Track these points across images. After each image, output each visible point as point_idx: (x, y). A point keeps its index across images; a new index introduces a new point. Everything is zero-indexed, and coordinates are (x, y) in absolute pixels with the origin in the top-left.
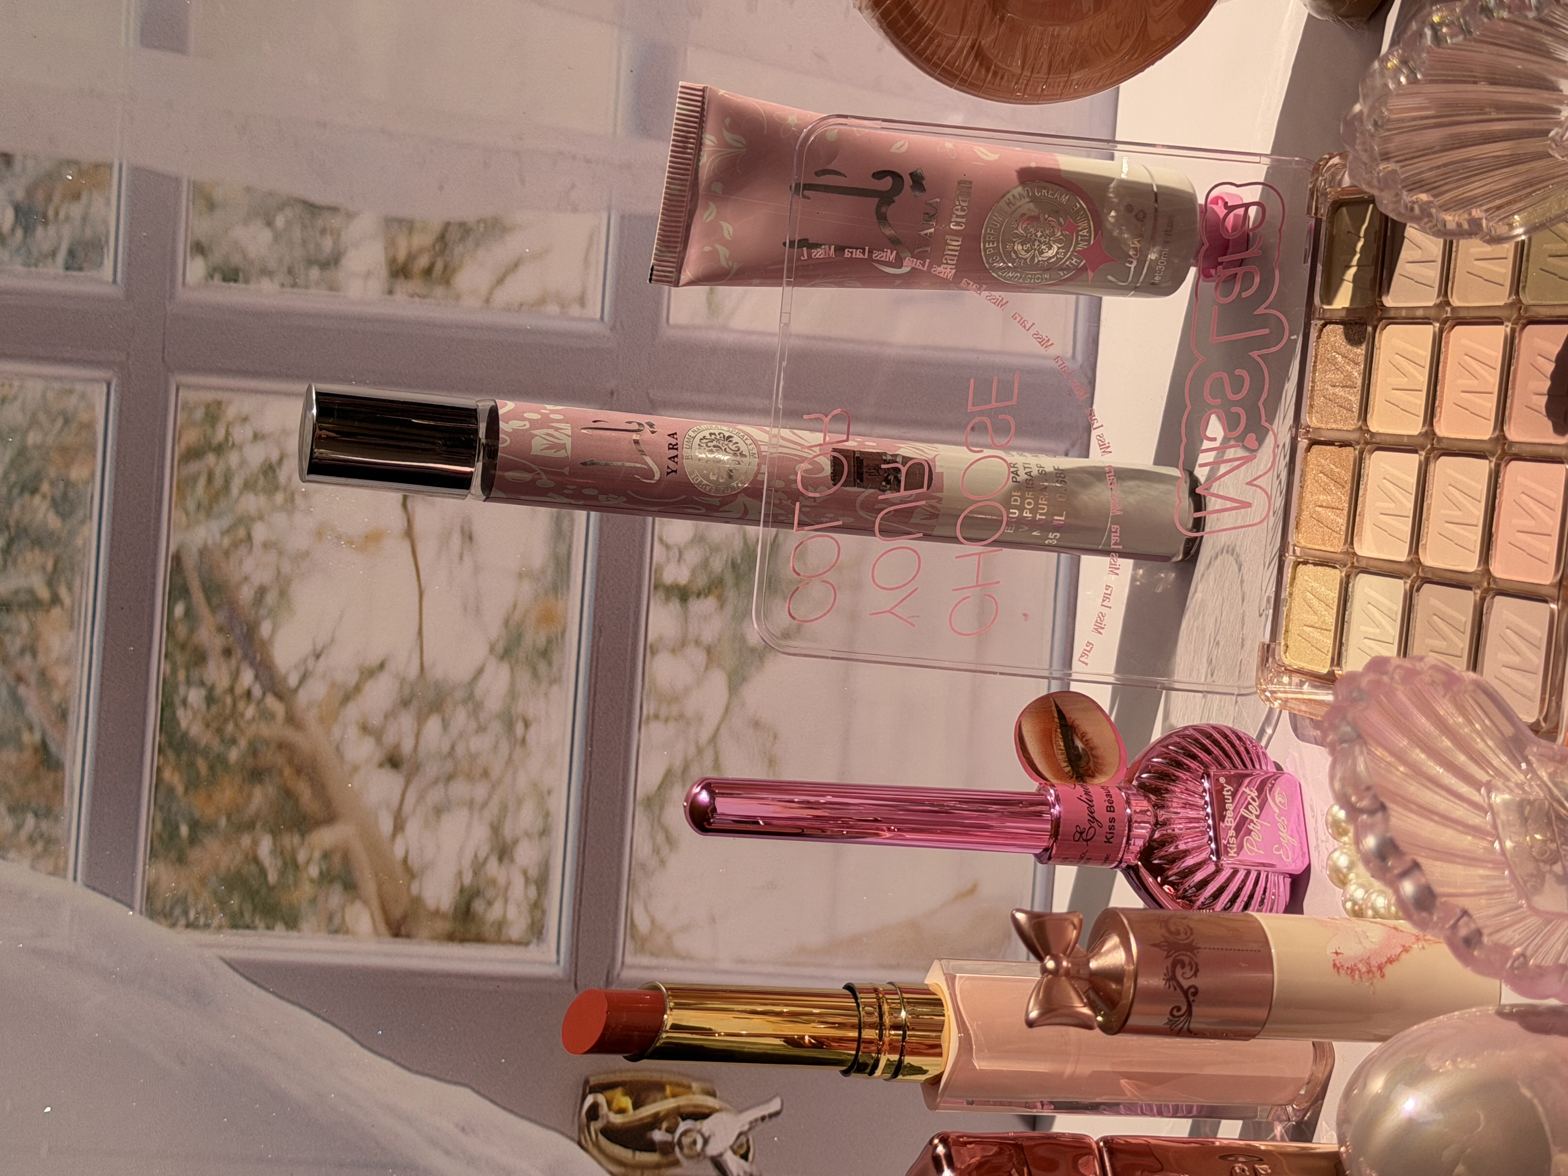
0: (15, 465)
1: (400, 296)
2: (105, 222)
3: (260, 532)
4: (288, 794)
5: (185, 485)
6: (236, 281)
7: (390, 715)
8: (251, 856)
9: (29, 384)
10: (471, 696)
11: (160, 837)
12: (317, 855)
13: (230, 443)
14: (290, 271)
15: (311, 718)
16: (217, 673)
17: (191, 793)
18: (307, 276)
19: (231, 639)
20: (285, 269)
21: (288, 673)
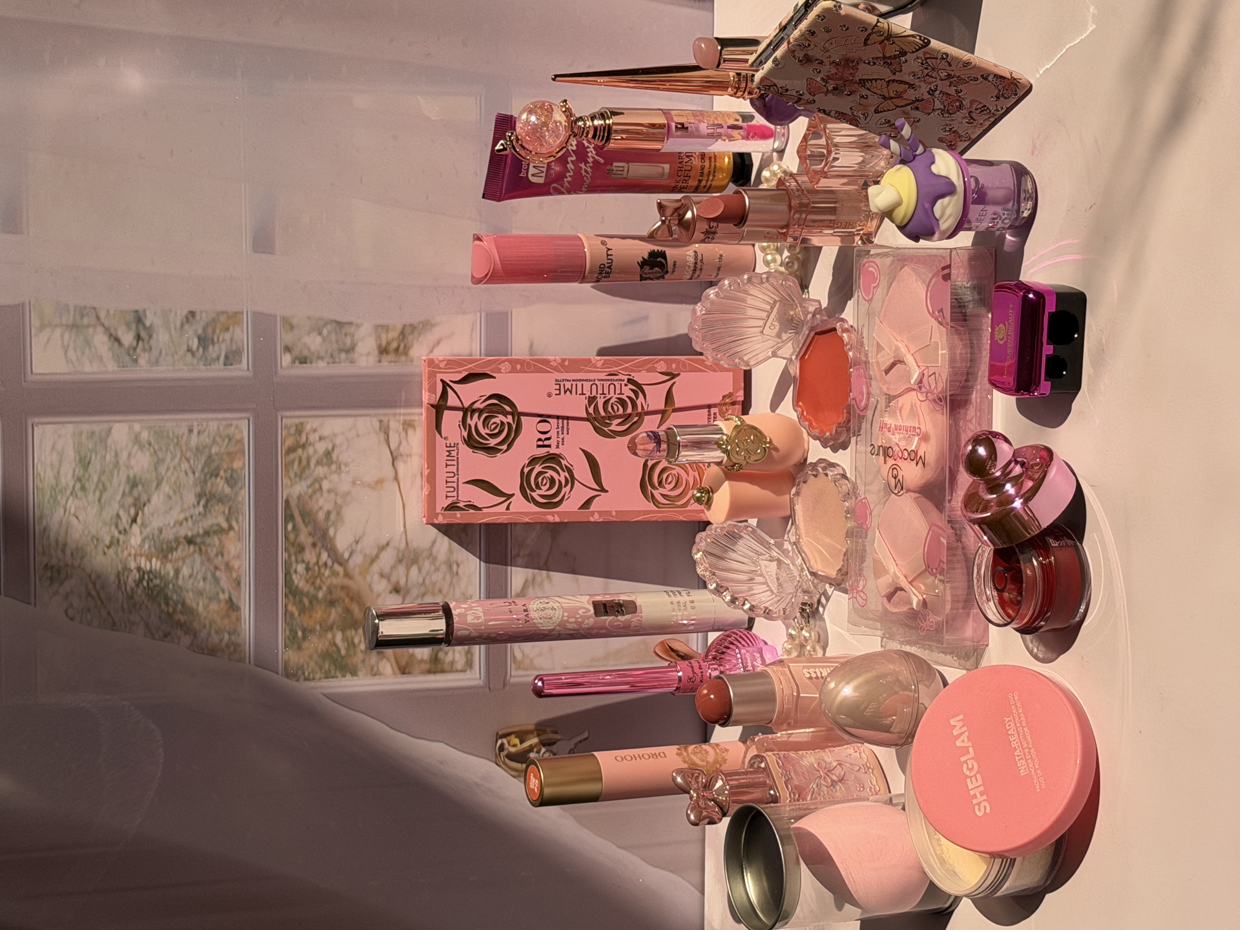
0: (207, 464)
1: (385, 363)
2: (242, 340)
3: (326, 485)
4: (348, 610)
5: (288, 465)
6: (306, 363)
7: (393, 568)
8: (332, 643)
9: (211, 423)
10: (431, 554)
11: (289, 638)
13: (309, 443)
14: (332, 356)
15: (356, 573)
16: (310, 556)
17: (302, 615)
18: (340, 358)
19: (316, 538)
20: (329, 355)
21: (344, 552)
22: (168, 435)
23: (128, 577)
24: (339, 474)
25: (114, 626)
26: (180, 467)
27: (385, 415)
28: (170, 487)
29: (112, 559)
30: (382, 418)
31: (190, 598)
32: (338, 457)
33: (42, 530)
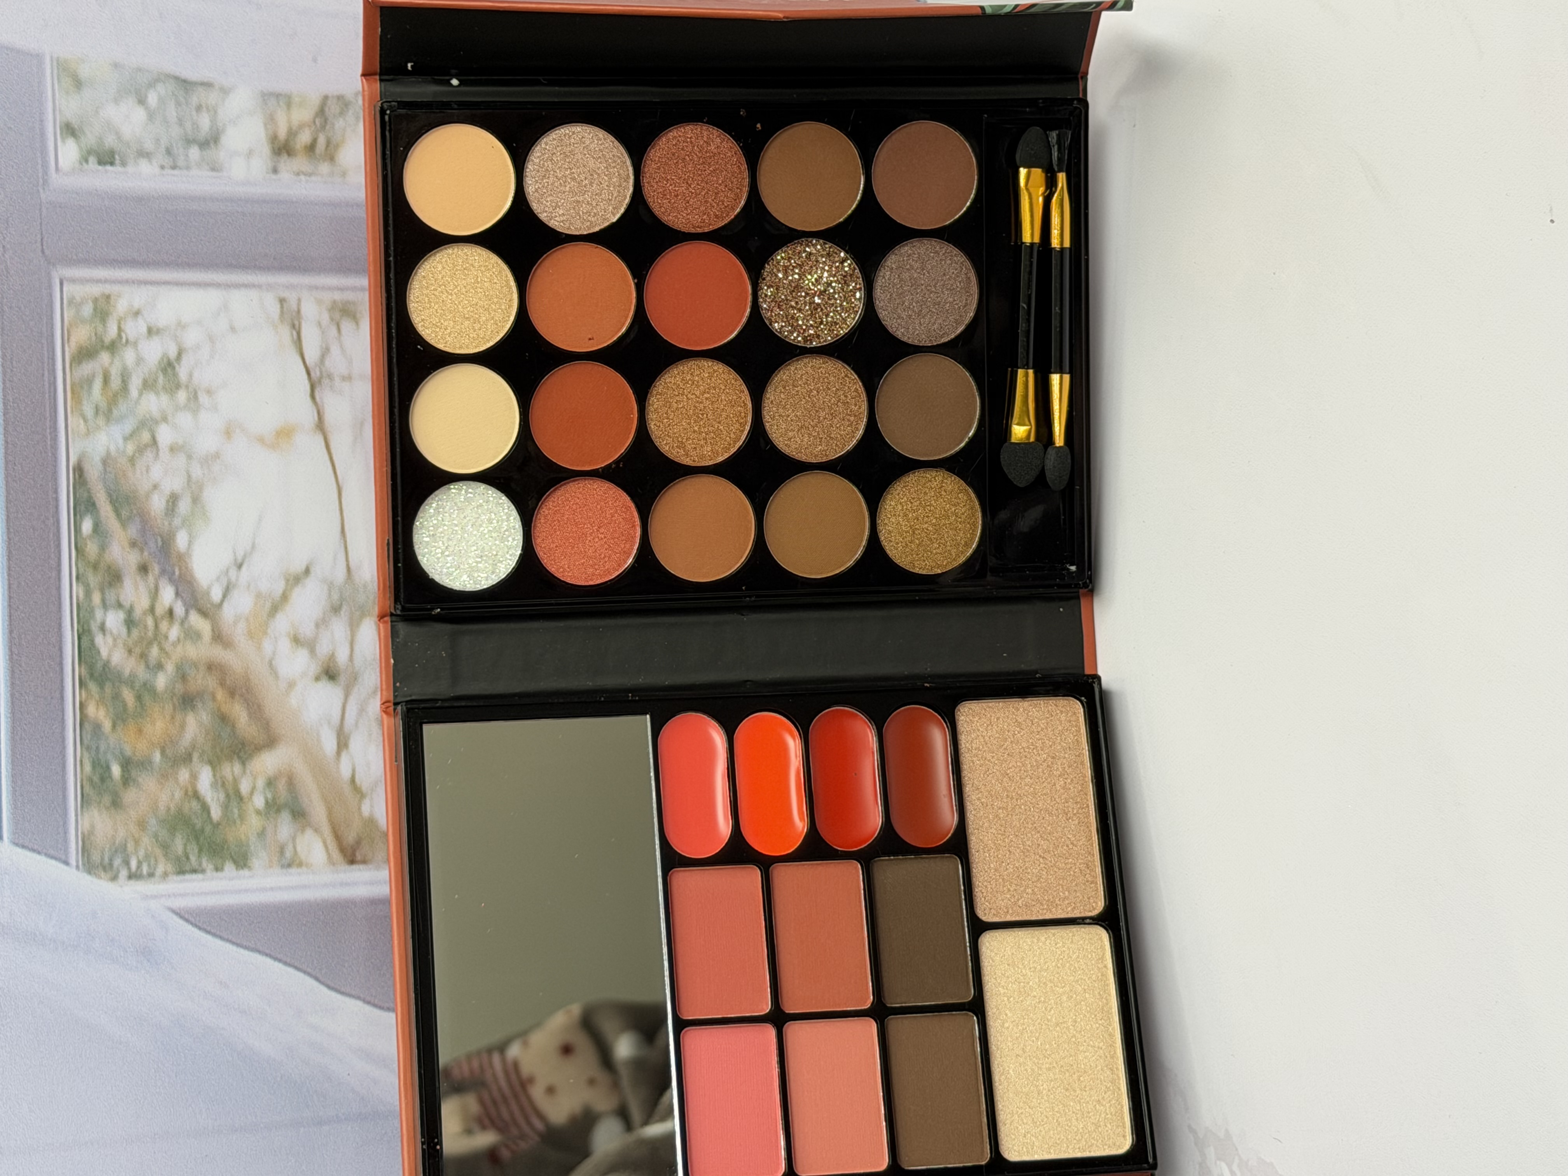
1: (285, 175)
3: (165, 435)
4: (223, 719)
5: (80, 388)
6: (112, 164)
7: (321, 623)
8: (190, 793)
11: (91, 780)
12: (261, 783)
13: (124, 340)
14: (169, 152)
15: (239, 634)
16: (134, 593)
17: (119, 729)
18: (187, 155)
19: (146, 553)
20: (163, 150)
21: (209, 587)
24: (195, 413)
27: (291, 287)
30: (286, 294)
32: (191, 375)
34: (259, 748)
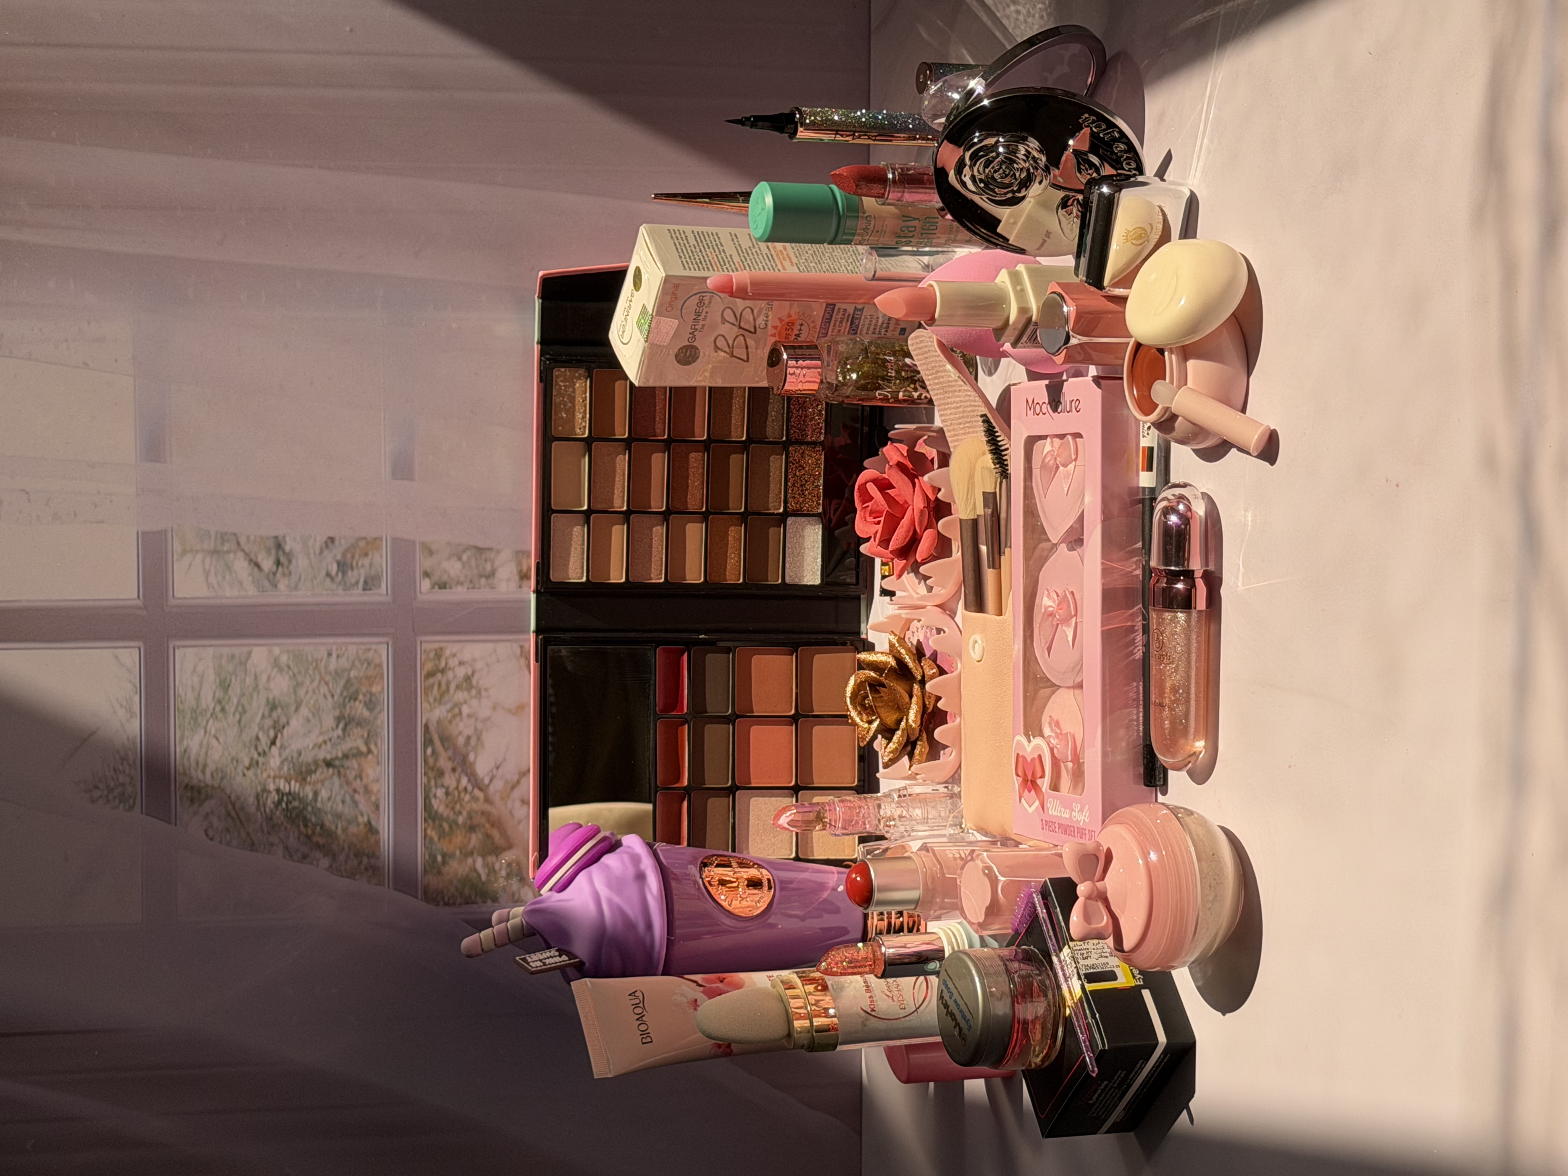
0: (345, 687)
1: (525, 589)
2: (381, 566)
3: (465, 710)
4: (488, 836)
5: (427, 690)
6: (445, 588)
8: (472, 868)
9: (350, 647)
11: (427, 862)
12: (504, 866)
13: (448, 668)
14: (471, 581)
15: (497, 798)
16: (449, 780)
17: (441, 840)
18: (480, 582)
19: (455, 763)
20: (469, 580)
21: (484, 777)
22: (307, 660)
23: (267, 798)
24: (480, 699)
25: (253, 846)
26: (319, 691)
27: (526, 640)
28: (309, 710)
29: (252, 781)
30: (523, 643)
31: (328, 821)
32: (478, 683)
33: (183, 750)
34: (504, 850)
